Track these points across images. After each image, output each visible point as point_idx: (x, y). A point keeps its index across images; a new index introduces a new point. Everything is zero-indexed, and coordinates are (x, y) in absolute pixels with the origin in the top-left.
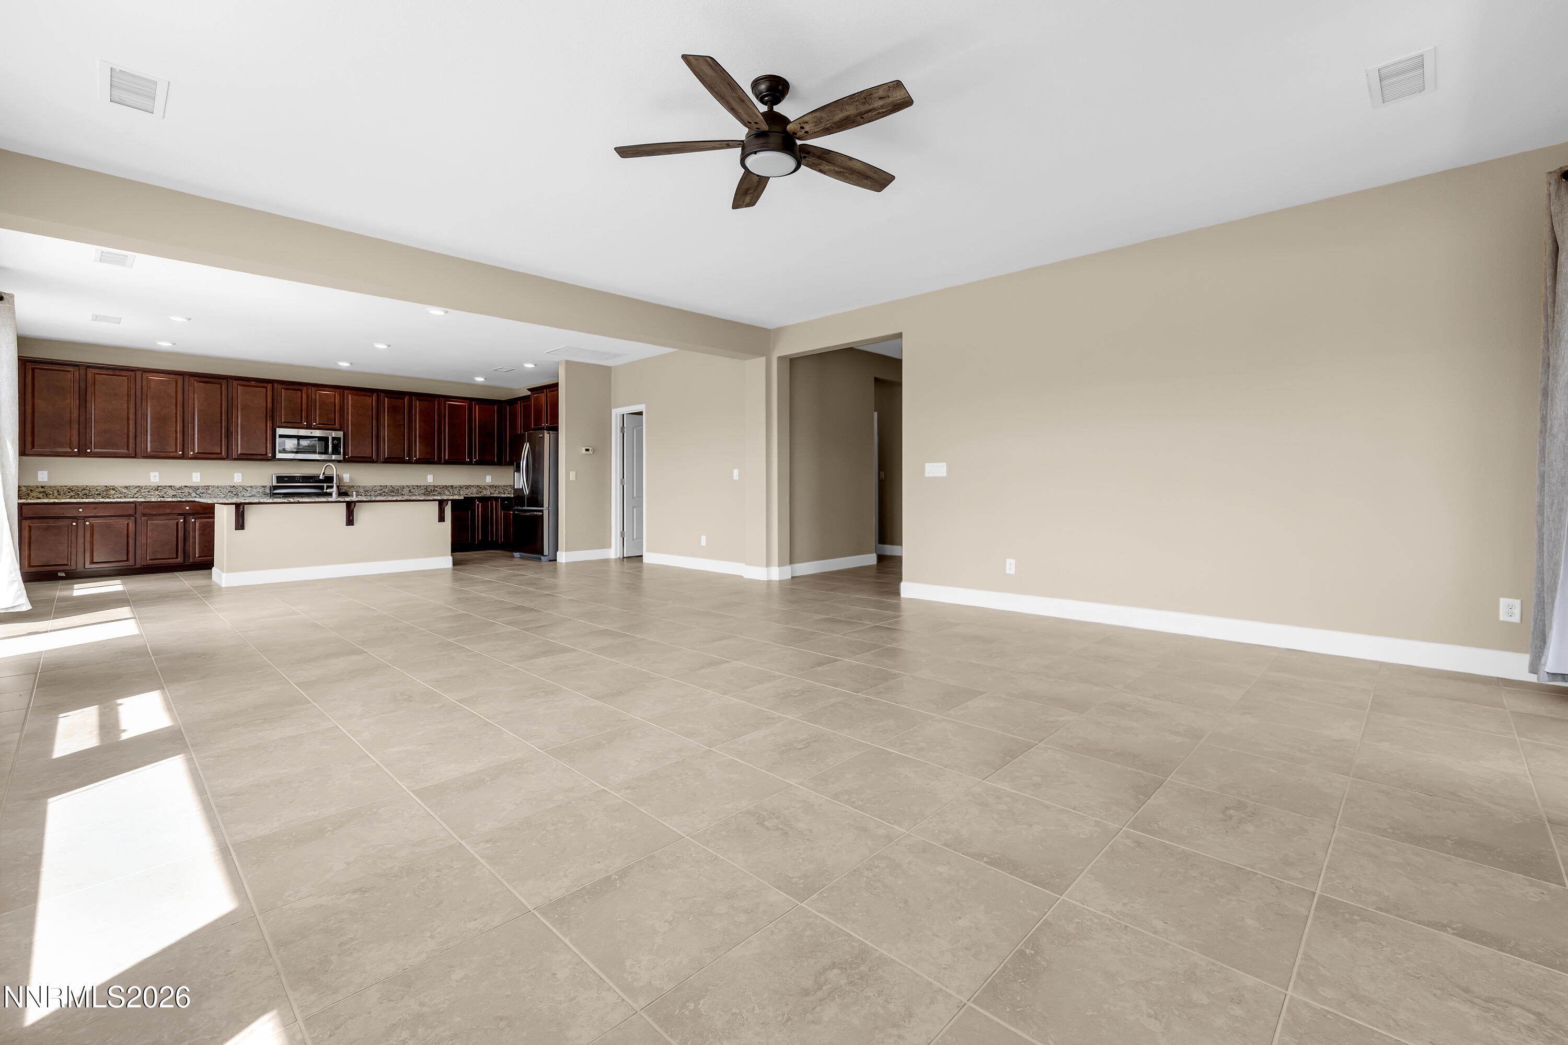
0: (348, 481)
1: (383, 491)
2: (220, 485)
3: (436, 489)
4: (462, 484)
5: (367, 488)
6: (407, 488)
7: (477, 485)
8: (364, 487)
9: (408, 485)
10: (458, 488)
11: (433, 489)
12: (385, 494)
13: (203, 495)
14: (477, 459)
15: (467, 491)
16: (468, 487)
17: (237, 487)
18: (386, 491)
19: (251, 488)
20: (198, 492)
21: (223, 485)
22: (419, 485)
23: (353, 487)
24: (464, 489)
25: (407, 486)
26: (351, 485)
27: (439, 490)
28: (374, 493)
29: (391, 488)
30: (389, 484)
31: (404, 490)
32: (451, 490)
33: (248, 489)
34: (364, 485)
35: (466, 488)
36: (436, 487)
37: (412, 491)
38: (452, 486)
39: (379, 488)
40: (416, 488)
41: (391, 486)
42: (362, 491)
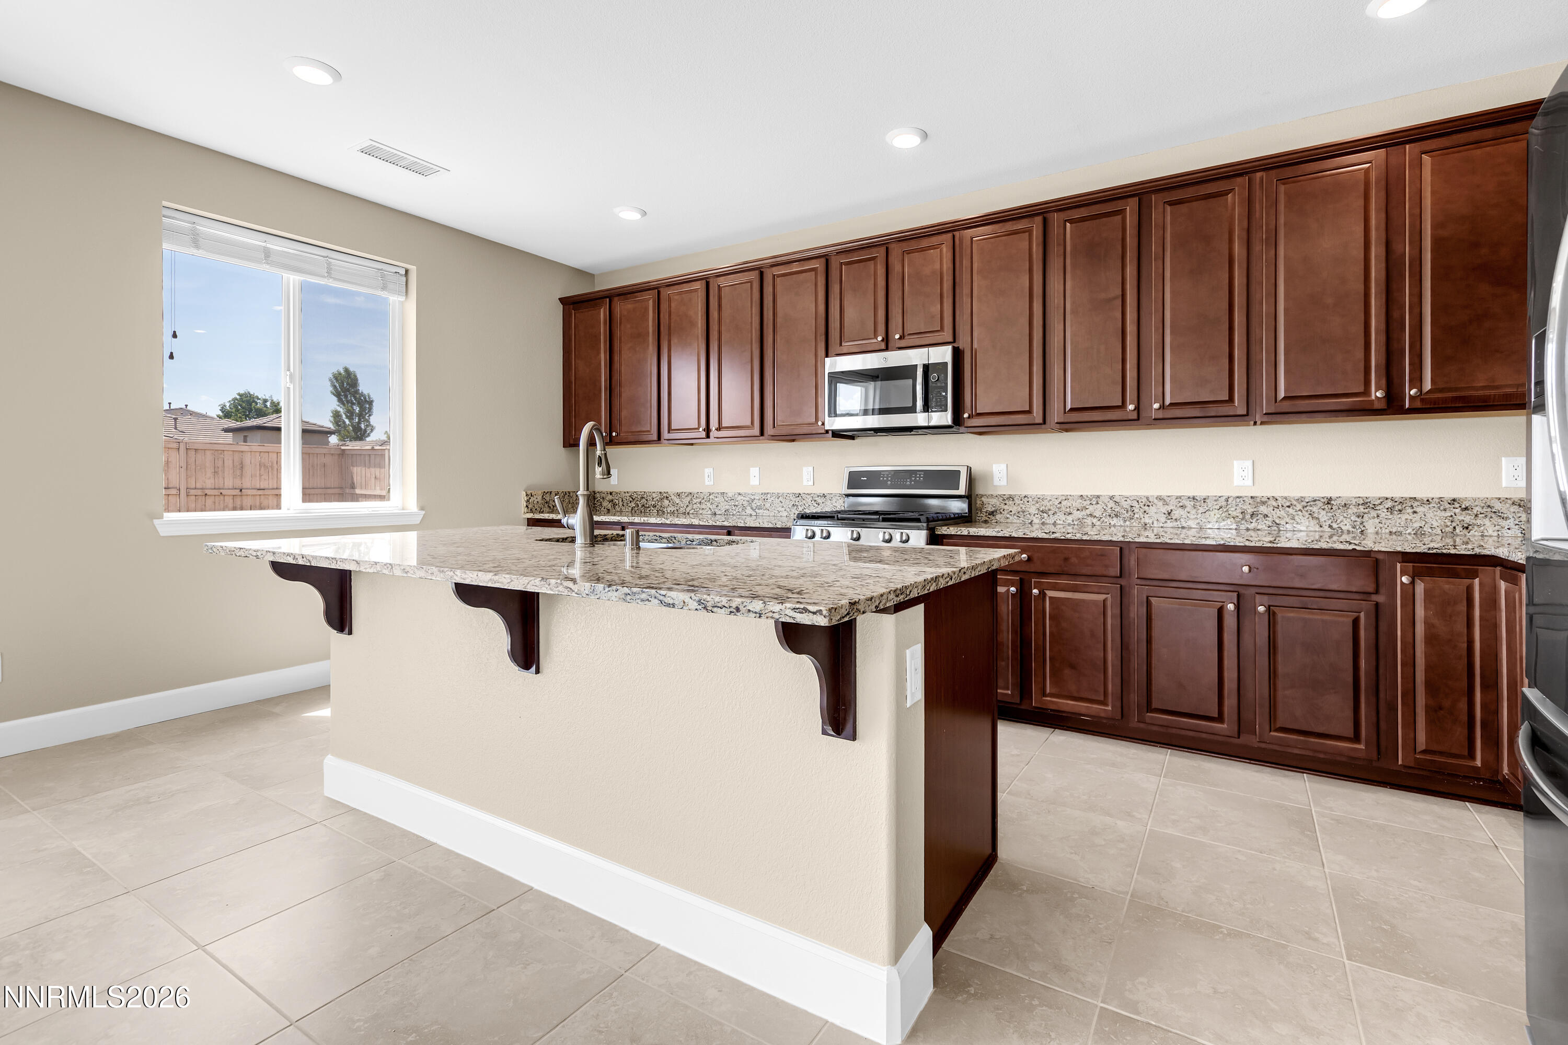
0: (1004, 482)
1: (1088, 512)
2: (781, 491)
3: (1263, 509)
4: (1373, 491)
5: (1045, 502)
6: (1161, 503)
7: (1449, 495)
8: (1039, 499)
9: (1164, 493)
10: (1353, 510)
11: (1250, 511)
12: (1095, 521)
13: (760, 511)
14: (1427, 385)
15: (1397, 522)
16: (1398, 506)
17: (804, 496)
18: (1097, 514)
19: (823, 500)
20: (754, 506)
21: (786, 491)
22: (1200, 493)
23: (1011, 498)
24: (1384, 514)
25: (1160, 498)
26: (1008, 492)
27: (1275, 515)
28: (1063, 517)
29: (1111, 504)
30: (1105, 491)
31: (1152, 510)
32: (1324, 516)
33: (819, 500)
34: (1039, 493)
35: (1390, 510)
36: (1263, 503)
37: (1177, 513)
38: (1329, 501)
39: (1078, 503)
40: (1189, 504)
41: (1112, 498)
42: (1033, 510)
